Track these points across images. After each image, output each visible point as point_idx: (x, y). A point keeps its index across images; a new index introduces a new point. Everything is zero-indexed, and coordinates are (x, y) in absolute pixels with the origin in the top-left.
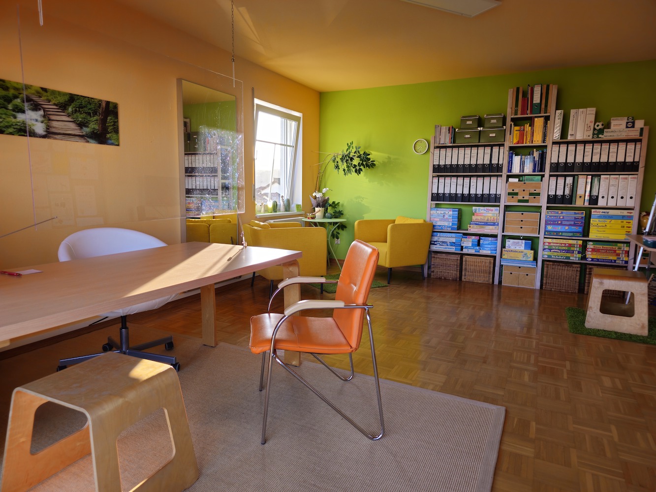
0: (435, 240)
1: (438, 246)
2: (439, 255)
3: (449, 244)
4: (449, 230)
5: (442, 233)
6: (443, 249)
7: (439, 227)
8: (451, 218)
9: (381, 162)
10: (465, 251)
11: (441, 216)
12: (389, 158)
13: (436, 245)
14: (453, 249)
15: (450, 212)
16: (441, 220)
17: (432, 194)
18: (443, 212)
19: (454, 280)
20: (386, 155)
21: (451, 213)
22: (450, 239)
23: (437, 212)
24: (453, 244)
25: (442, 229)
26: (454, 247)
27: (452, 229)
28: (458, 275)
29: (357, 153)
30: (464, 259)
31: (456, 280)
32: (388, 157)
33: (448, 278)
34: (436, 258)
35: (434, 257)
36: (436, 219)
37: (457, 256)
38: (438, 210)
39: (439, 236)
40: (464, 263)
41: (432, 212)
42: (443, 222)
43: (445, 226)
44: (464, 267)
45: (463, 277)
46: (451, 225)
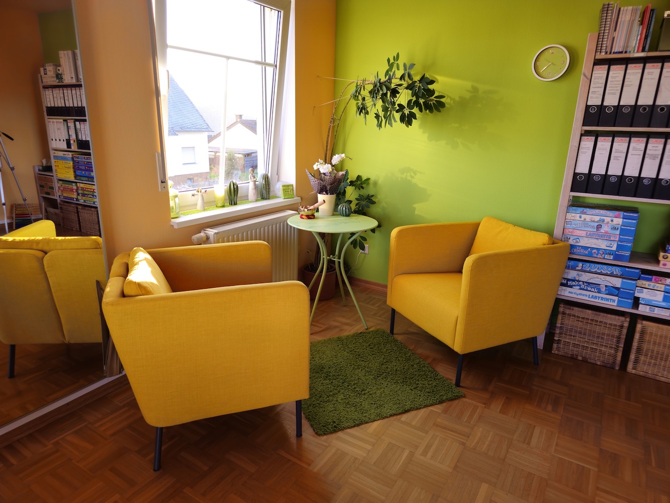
0: (569, 277)
1: (576, 290)
2: (576, 311)
3: (603, 289)
4: (609, 259)
5: (588, 264)
6: (587, 298)
7: (582, 251)
8: (618, 232)
9: (457, 99)
10: (643, 310)
11: (593, 227)
12: (475, 90)
13: (571, 287)
14: (612, 302)
15: (615, 219)
16: (589, 236)
17: (575, 175)
18: (597, 218)
19: (608, 368)
20: (468, 84)
21: (619, 221)
22: (608, 278)
23: (583, 216)
24: (613, 291)
25: (590, 255)
26: (616, 298)
27: (617, 257)
28: (619, 358)
29: (406, 78)
30: (639, 327)
31: (613, 368)
32: (473, 87)
33: (593, 361)
34: (569, 315)
35: (564, 313)
36: (577, 233)
37: (622, 318)
38: (585, 213)
39: (582, 270)
40: (637, 336)
41: (569, 216)
42: (596, 241)
43: (598, 249)
44: (635, 344)
45: (630, 366)
46: (614, 248)
